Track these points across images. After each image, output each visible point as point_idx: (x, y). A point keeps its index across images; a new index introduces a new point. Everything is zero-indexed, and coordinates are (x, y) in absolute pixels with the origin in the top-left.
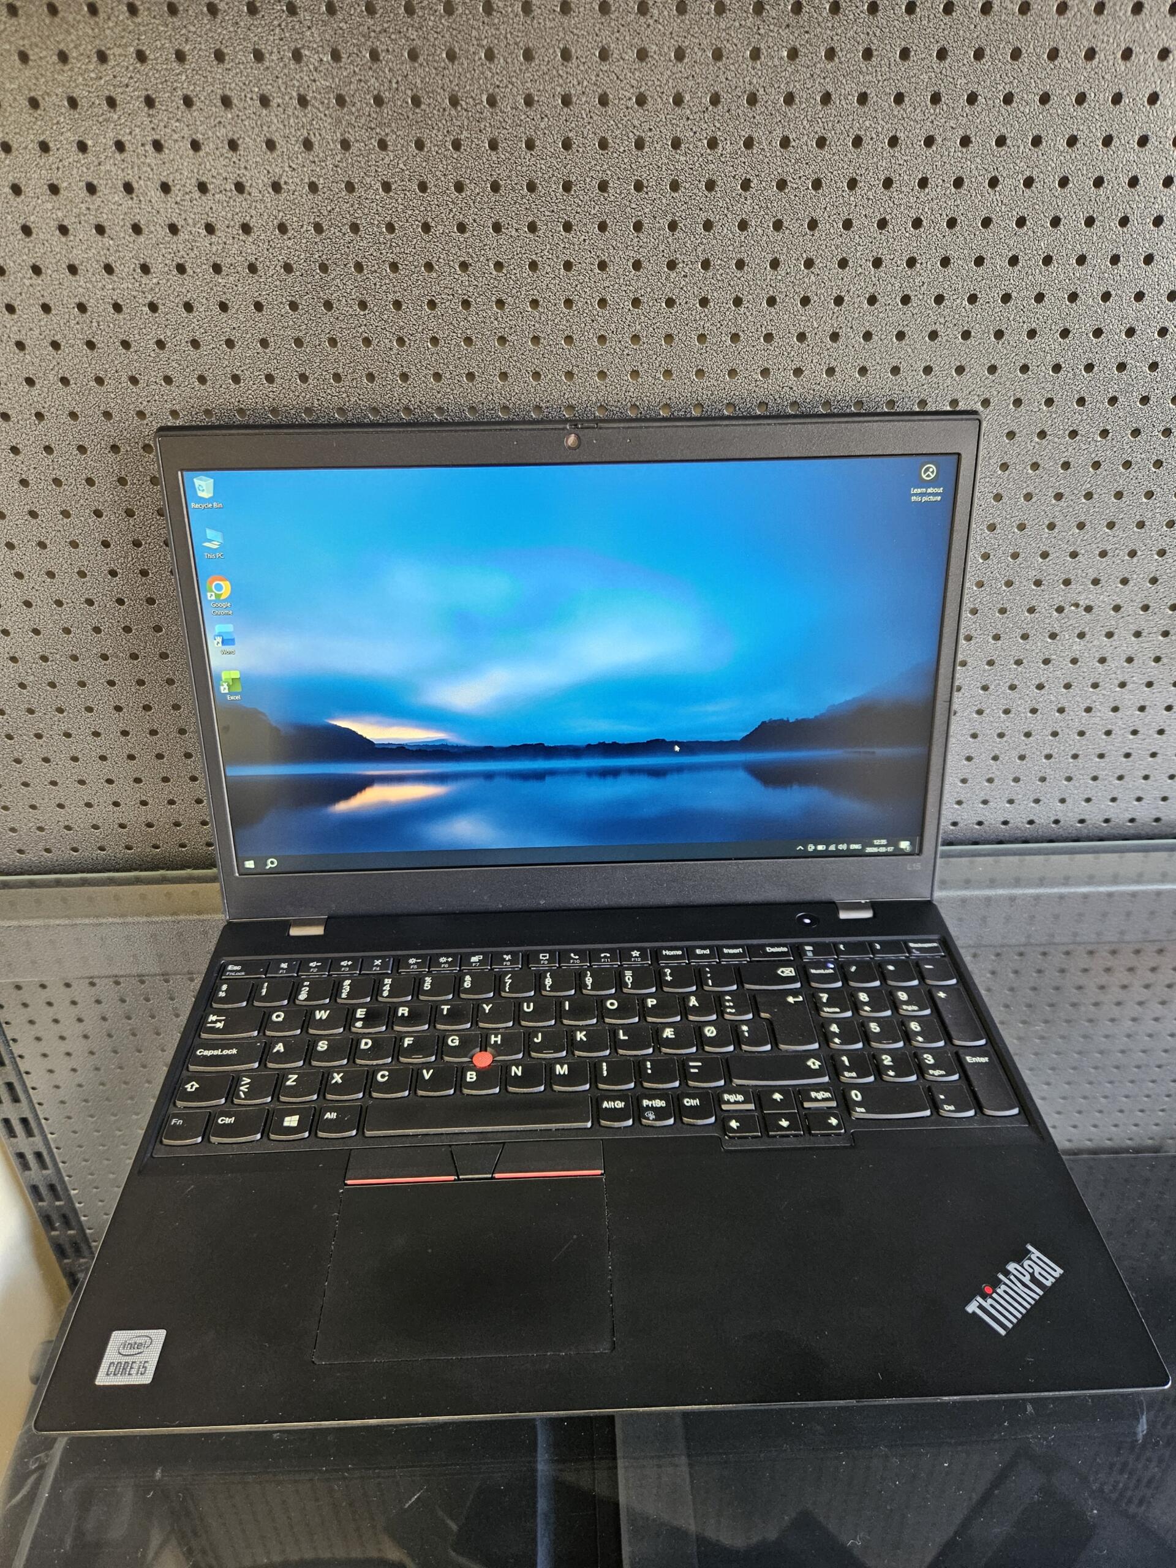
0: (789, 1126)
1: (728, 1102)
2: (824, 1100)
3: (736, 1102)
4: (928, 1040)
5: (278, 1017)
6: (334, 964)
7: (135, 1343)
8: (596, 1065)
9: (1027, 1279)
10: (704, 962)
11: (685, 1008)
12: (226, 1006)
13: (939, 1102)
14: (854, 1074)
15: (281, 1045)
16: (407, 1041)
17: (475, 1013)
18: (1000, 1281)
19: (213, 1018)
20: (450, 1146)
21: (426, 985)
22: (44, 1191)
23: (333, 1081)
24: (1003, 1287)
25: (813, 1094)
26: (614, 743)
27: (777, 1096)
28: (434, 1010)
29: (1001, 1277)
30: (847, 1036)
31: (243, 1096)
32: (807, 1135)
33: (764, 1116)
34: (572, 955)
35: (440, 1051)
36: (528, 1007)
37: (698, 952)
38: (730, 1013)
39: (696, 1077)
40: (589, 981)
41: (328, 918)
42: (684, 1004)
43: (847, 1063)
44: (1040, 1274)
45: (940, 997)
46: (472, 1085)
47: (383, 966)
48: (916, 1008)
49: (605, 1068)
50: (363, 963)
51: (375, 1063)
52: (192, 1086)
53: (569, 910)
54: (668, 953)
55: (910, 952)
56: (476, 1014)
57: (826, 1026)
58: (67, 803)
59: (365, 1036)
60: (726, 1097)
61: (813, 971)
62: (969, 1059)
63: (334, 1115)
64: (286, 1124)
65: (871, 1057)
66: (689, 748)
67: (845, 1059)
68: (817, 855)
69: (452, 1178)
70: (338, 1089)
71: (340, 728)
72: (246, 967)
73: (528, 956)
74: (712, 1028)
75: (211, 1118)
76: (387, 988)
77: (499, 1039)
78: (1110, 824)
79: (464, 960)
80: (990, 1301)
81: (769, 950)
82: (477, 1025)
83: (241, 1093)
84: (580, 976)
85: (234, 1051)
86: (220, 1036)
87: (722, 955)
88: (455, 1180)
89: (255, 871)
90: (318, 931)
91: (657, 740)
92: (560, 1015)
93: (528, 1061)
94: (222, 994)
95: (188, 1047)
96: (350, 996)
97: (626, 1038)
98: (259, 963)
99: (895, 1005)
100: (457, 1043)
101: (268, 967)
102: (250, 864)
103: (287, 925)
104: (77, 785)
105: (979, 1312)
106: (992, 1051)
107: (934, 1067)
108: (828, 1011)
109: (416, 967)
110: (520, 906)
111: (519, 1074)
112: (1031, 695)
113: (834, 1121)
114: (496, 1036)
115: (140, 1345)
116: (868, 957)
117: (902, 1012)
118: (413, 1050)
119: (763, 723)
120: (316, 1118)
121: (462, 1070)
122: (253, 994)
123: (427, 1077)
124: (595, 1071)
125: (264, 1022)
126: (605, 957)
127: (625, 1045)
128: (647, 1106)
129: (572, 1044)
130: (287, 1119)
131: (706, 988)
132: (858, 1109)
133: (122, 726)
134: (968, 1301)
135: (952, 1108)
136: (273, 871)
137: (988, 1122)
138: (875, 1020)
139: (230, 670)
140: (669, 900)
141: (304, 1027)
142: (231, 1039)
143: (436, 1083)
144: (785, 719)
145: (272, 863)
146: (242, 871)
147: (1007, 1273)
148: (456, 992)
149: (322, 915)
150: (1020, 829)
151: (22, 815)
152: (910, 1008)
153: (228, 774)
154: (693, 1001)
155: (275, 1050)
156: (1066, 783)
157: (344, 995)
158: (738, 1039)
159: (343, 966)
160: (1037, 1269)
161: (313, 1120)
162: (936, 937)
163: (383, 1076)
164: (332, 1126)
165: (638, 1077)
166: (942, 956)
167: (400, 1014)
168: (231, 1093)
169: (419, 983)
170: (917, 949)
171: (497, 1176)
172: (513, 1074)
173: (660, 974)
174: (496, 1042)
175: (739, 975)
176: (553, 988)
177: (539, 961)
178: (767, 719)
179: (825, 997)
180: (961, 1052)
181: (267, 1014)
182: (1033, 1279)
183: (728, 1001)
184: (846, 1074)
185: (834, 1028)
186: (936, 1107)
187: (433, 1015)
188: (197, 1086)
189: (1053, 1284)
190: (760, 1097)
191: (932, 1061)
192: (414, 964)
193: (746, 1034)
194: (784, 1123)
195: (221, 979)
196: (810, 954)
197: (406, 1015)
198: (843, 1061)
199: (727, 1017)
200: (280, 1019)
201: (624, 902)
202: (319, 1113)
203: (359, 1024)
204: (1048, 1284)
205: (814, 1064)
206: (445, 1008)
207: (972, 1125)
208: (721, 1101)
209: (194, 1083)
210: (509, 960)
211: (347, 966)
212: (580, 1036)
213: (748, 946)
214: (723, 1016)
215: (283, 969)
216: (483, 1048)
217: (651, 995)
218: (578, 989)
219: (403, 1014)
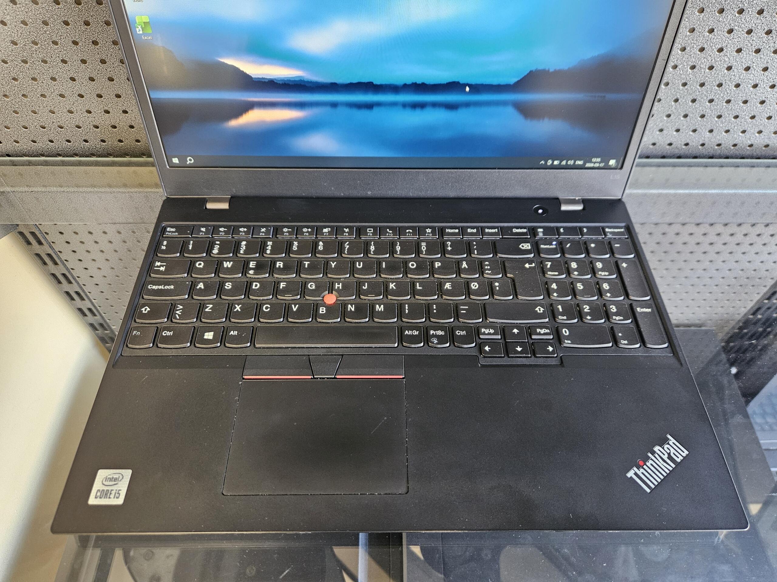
0: (522, 350)
1: (484, 334)
2: (545, 334)
3: (489, 334)
4: (613, 296)
5: (200, 265)
6: (235, 230)
7: (113, 478)
8: (401, 306)
9: (665, 457)
10: (473, 238)
11: (459, 268)
12: (166, 256)
13: (618, 337)
14: (565, 318)
15: (202, 284)
16: (282, 285)
17: (325, 267)
18: (649, 458)
19: (158, 264)
20: (309, 355)
21: (294, 247)
22: (98, 327)
23: (235, 310)
24: (651, 462)
25: (538, 330)
26: (423, 84)
27: (516, 331)
28: (299, 264)
29: (650, 455)
30: (562, 292)
31: (178, 318)
32: (533, 357)
33: (506, 342)
34: (388, 230)
35: (303, 292)
36: (359, 265)
37: (469, 230)
38: (487, 274)
39: (465, 316)
40: (398, 248)
41: (231, 198)
42: (459, 266)
43: (561, 310)
44: (674, 454)
45: (623, 267)
46: (323, 316)
47: (267, 233)
48: (607, 273)
49: (407, 308)
50: (254, 230)
51: (261, 298)
52: (146, 309)
53: (387, 198)
54: (450, 231)
55: (605, 234)
56: (326, 269)
57: (549, 284)
58: (56, 110)
59: (256, 280)
60: (483, 330)
61: (542, 246)
62: (639, 309)
63: (236, 333)
64: (206, 337)
65: (576, 306)
66: (476, 88)
67: (560, 307)
68: (553, 167)
69: (310, 377)
70: (238, 315)
71: (227, 65)
72: (179, 229)
73: (360, 229)
74: (476, 284)
75: (158, 331)
76: (269, 248)
77: (340, 286)
78: (736, 148)
79: (318, 231)
80: (642, 470)
81: (515, 230)
82: (327, 275)
83: (177, 315)
84: (393, 244)
85: (172, 287)
86: (162, 276)
87: (483, 233)
88: (312, 379)
89: (179, 166)
90: (225, 206)
91: (454, 83)
92: (379, 271)
93: (358, 301)
94: (164, 248)
95: (142, 283)
96: (246, 252)
97: (421, 288)
98: (187, 227)
99: (594, 272)
100: (314, 287)
101: (194, 230)
102: (176, 160)
103: (204, 201)
104: (59, 97)
105: (635, 477)
106: (654, 306)
107: (616, 314)
108: (550, 274)
109: (287, 234)
110: (355, 195)
111: (353, 309)
112: (712, 56)
113: (550, 349)
114: (339, 284)
115: (116, 479)
116: (577, 237)
117: (598, 276)
118: (285, 291)
119: (531, 72)
120: (225, 334)
121: (317, 306)
122: (183, 249)
123: (295, 310)
124: (401, 309)
125: (191, 268)
126: (409, 232)
127: (421, 293)
128: (433, 334)
129: (387, 292)
130: (206, 334)
131: (473, 255)
132: (566, 341)
133: (81, 56)
134: (628, 471)
135: (626, 342)
136: (191, 166)
137: (647, 352)
138: (580, 281)
139: (142, 15)
140: (452, 194)
141: (217, 272)
142: (170, 278)
143: (300, 314)
144: (547, 69)
145: (190, 160)
146: (171, 165)
147: (653, 453)
148: (313, 253)
149: (227, 195)
150: (678, 149)
151: (28, 117)
152: (603, 273)
153: (151, 97)
154: (464, 265)
155: (198, 287)
156: (716, 119)
157: (242, 252)
158: (492, 292)
159: (241, 232)
160: (672, 451)
161: (222, 335)
162: (623, 224)
163: (267, 308)
164: (234, 339)
165: (427, 315)
166: (626, 238)
167: (277, 266)
168: (170, 316)
169: (290, 244)
170: (611, 233)
171: (338, 377)
172: (349, 310)
173: (444, 245)
174: (338, 287)
175: (494, 247)
176: (375, 253)
177: (366, 234)
178: (534, 69)
179: (549, 264)
180: (634, 304)
181: (192, 263)
182: (670, 457)
183: (487, 265)
184: (560, 317)
185: (554, 286)
186: (616, 342)
187: (299, 268)
188: (148, 309)
189: (682, 461)
190: (504, 331)
191: (615, 310)
192: (286, 232)
193: (498, 288)
194: (519, 349)
195: (163, 237)
196: (541, 235)
197: (282, 267)
198: (558, 309)
199: (485, 276)
200: (201, 266)
201: (422, 194)
202: (226, 331)
203: (251, 272)
204: (679, 460)
205: (540, 310)
206: (307, 263)
207: (637, 353)
208: (478, 333)
209: (147, 307)
210: (347, 232)
211: (244, 232)
212: (392, 286)
213: (502, 228)
214: (483, 275)
215: (202, 232)
216: (331, 291)
217: (437, 260)
218: (391, 253)
219: (280, 266)
